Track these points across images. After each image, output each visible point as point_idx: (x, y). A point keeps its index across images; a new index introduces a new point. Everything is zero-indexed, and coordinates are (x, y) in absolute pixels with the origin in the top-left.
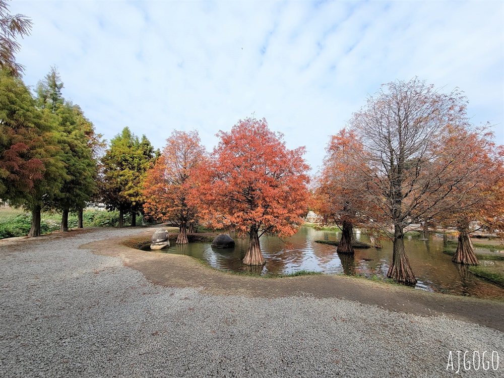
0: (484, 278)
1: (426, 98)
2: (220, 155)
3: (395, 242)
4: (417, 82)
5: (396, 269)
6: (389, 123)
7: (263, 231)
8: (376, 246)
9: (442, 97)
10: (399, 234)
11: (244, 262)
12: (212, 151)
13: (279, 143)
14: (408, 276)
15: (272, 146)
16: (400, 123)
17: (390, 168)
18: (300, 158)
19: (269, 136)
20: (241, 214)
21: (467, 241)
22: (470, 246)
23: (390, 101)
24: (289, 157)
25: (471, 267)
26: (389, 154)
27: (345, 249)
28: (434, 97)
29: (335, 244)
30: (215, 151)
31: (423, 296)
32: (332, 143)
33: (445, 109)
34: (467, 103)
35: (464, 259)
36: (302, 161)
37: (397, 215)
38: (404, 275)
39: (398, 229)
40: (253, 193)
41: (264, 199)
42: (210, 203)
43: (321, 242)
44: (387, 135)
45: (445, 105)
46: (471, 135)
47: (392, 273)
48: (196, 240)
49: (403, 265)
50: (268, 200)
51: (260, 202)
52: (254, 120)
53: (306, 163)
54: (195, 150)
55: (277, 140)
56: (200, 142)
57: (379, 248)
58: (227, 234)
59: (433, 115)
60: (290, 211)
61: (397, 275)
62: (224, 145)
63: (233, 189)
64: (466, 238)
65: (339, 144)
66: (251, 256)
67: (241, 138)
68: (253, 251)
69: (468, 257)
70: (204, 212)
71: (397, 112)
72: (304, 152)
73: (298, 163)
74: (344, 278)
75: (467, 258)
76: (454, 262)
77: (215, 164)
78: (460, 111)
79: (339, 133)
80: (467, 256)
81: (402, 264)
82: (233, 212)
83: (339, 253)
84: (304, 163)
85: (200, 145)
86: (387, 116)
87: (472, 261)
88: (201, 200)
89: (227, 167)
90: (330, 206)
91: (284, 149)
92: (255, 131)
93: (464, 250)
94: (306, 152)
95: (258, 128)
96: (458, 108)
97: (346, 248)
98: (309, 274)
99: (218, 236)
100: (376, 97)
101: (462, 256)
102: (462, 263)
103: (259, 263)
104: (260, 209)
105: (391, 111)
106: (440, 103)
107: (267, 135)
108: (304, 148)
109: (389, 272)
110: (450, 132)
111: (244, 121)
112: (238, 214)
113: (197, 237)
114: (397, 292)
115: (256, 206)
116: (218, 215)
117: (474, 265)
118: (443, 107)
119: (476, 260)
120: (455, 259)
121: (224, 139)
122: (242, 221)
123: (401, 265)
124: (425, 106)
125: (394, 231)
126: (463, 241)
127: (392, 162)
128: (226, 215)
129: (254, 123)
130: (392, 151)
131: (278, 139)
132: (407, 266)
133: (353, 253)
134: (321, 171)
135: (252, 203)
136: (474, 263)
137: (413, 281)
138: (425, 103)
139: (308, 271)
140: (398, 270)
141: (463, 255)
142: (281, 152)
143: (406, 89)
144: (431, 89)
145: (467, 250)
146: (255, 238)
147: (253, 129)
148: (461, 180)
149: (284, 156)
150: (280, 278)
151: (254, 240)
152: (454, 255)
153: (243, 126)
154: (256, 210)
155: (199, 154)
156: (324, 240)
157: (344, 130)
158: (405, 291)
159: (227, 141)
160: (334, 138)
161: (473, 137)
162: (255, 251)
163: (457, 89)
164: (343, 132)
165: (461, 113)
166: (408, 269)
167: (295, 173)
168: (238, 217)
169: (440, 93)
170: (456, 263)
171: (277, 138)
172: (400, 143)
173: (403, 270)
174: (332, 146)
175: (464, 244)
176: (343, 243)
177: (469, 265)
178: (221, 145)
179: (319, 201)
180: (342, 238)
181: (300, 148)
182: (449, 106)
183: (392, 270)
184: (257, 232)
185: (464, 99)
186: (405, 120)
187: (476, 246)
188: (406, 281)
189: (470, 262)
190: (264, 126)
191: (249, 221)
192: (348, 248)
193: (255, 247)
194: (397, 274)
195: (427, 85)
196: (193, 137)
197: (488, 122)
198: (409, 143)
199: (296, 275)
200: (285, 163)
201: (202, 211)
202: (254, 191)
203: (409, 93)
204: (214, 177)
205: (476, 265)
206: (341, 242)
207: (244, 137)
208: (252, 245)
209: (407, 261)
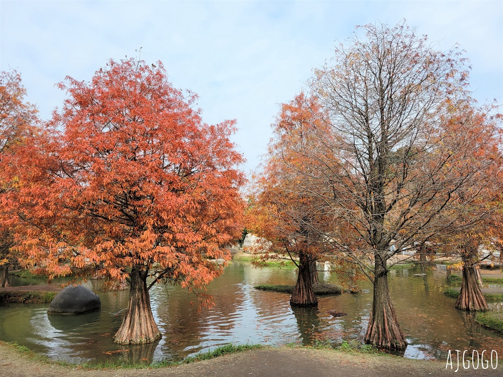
0: (494, 329)
1: (417, 55)
2: (68, 126)
3: (375, 283)
4: (405, 28)
5: (378, 327)
6: (367, 90)
7: (157, 275)
8: (351, 290)
9: (439, 56)
10: (380, 269)
11: (118, 340)
12: (50, 118)
13: (190, 112)
14: (394, 337)
15: (176, 115)
16: (382, 91)
17: (367, 162)
18: (227, 140)
19: (171, 96)
20: (110, 244)
21: (473, 276)
22: (478, 284)
23: (368, 54)
24: (208, 137)
25: (478, 314)
26: (367, 141)
27: (303, 299)
28: (428, 55)
29: (288, 291)
30: (57, 118)
31: (413, 370)
32: (283, 116)
33: (441, 75)
34: (469, 69)
35: (470, 303)
36: (230, 146)
37: (378, 239)
38: (389, 336)
39: (380, 261)
40: (136, 203)
41: (158, 215)
42: (45, 224)
43: (265, 289)
44: (364, 108)
45: (442, 68)
46: (477, 116)
47: (372, 335)
48: (11, 302)
49: (388, 319)
50: (165, 217)
51: (150, 222)
52: (142, 64)
53: (236, 149)
54: (13, 113)
55: (186, 105)
56: (24, 96)
57: (356, 293)
58: (87, 285)
59: (426, 83)
60: (207, 237)
61: (379, 338)
62: (78, 108)
63: (93, 196)
64: (472, 270)
65: (294, 119)
66: (131, 327)
67: (113, 97)
68: (137, 316)
69: (475, 299)
70: (28, 243)
71: (378, 75)
72: (234, 129)
73: (224, 149)
74: (296, 352)
75: (473, 301)
76: (458, 308)
77: (56, 144)
78: (462, 80)
79: (294, 99)
80: (473, 299)
81: (386, 319)
82: (95, 241)
83: (294, 305)
84: (232, 150)
85: (24, 102)
86: (364, 78)
87: (480, 306)
88: (22, 218)
89: (81, 152)
90: (277, 225)
91: (199, 123)
92: (143, 84)
93: (470, 289)
94: (237, 129)
95: (148, 79)
96: (459, 75)
97: (305, 297)
98: (239, 350)
99: (64, 291)
100: (348, 46)
101: (467, 299)
102: (468, 309)
103: (147, 338)
104: (149, 235)
105: (370, 71)
106: (436, 66)
107: (166, 93)
108: (233, 122)
109: (367, 333)
110: (449, 110)
111: (120, 63)
112: (103, 246)
113: (15, 295)
114: (376, 368)
115: (142, 228)
116: (61, 247)
117: (482, 311)
118: (439, 71)
119: (484, 303)
120: (459, 304)
121: (77, 96)
122: (111, 259)
123: (384, 320)
124: (416, 67)
125: (374, 264)
126: (469, 275)
127: (370, 154)
128: (79, 249)
129: (142, 69)
130: (370, 136)
131: (187, 103)
132: (392, 322)
133: (315, 305)
134: (264, 164)
135: (135, 223)
136: (482, 308)
137: (401, 344)
138: (416, 62)
139: (237, 345)
140: (380, 329)
141: (468, 297)
142: (193, 128)
143: (390, 38)
144: (424, 43)
145: (474, 288)
146: (140, 290)
147: (139, 80)
148: (461, 184)
149: (197, 135)
150: (186, 365)
151: (138, 294)
152: (457, 297)
153: (117, 73)
154: (142, 236)
155: (22, 122)
156: (270, 286)
157: (302, 95)
158: (389, 364)
159: (84, 99)
160: (286, 107)
161: (480, 119)
162: (140, 316)
163: (457, 46)
164: (300, 99)
165: (463, 83)
166: (394, 327)
167: (217, 167)
168: (105, 250)
169: (435, 49)
170: (460, 309)
171: (186, 101)
172: (382, 124)
173: (387, 328)
174: (283, 122)
175: (470, 280)
176: (299, 288)
177: (475, 311)
178: (69, 107)
179: (260, 217)
180: (299, 280)
181: (227, 122)
182: (447, 72)
183: (372, 329)
184: (144, 277)
185: (466, 62)
186: (389, 88)
187: (486, 281)
188: (392, 345)
189: (477, 308)
190: (160, 76)
191: (128, 258)
192: (308, 297)
193: (139, 308)
194: (379, 335)
195: (419, 35)
196: (9, 84)
197: (495, 100)
198: (393, 124)
199: (216, 355)
200: (199, 147)
201: (25, 242)
202: (138, 199)
203: (394, 45)
204: (54, 171)
205: (485, 311)
206: (296, 286)
207: (118, 94)
208: (134, 304)
209: (393, 312)
